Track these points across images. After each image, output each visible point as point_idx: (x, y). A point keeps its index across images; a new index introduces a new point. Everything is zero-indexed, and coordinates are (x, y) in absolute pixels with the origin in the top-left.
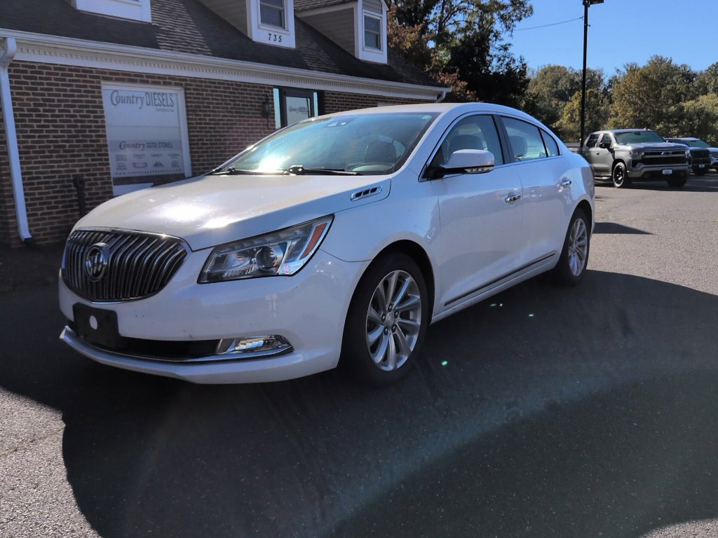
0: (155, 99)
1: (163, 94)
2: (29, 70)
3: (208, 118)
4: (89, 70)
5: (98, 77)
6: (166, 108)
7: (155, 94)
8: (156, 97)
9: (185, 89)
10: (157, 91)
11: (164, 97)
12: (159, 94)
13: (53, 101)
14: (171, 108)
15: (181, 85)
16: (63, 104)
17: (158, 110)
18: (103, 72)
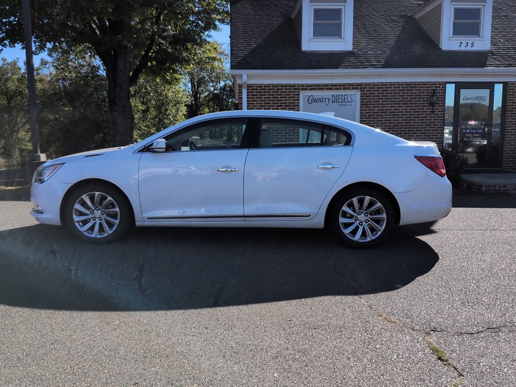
0: (339, 99)
1: (345, 95)
2: (259, 88)
3: (376, 109)
4: (294, 86)
5: (299, 89)
6: (347, 103)
7: (339, 95)
8: (340, 97)
9: (362, 91)
10: (341, 94)
11: (346, 97)
12: (342, 95)
13: (270, 103)
14: (350, 103)
15: (357, 88)
16: (275, 105)
17: (340, 105)
18: (302, 85)
